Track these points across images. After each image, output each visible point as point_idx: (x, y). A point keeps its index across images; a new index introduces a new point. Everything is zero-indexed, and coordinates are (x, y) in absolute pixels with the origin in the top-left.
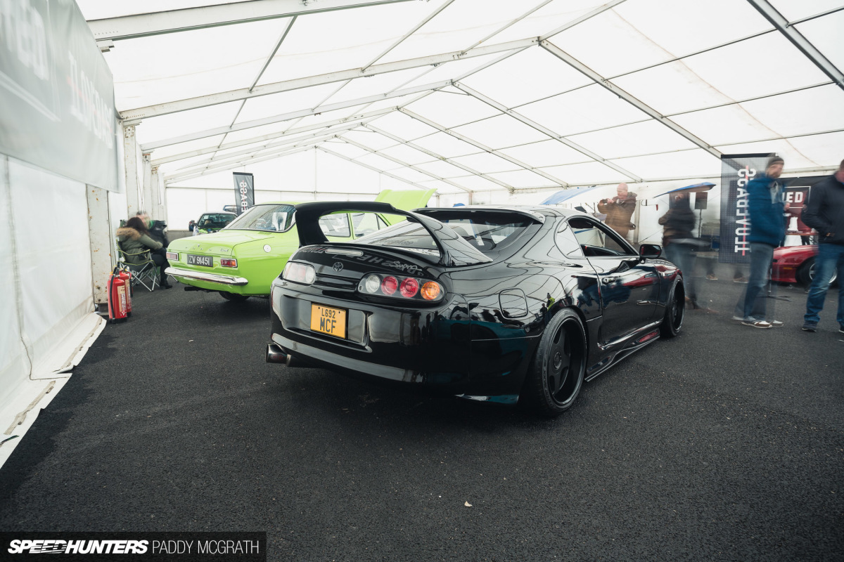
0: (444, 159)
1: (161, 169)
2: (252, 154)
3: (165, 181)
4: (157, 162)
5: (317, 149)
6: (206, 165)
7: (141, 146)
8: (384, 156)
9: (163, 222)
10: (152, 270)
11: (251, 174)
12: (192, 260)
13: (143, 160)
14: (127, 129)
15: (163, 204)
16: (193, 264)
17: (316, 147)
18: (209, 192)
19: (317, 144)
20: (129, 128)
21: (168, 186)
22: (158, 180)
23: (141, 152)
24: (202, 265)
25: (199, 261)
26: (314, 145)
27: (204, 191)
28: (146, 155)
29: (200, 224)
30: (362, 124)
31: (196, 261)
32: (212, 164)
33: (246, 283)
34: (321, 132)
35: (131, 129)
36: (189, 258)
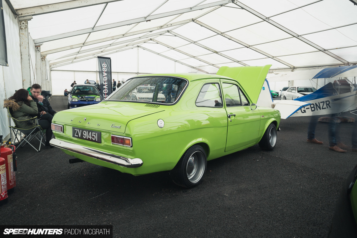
0: (217, 53)
1: (48, 57)
2: (102, 50)
3: (50, 66)
4: (45, 53)
5: (139, 48)
6: (75, 56)
7: (34, 40)
8: (179, 51)
9: (49, 92)
10: (39, 133)
11: (109, 58)
12: (78, 134)
13: (36, 51)
14: (22, 23)
15: (49, 80)
16: (78, 137)
17: (138, 46)
18: (76, 73)
19: (139, 45)
20: (23, 22)
21: (52, 69)
22: (46, 65)
23: (34, 45)
24: (89, 139)
25: (86, 134)
26: (137, 45)
27: (73, 73)
28: (37, 47)
29: (72, 93)
30: (168, 31)
31: (82, 135)
32: (78, 55)
33: (142, 164)
34: (144, 36)
35: (25, 23)
36: (74, 132)
